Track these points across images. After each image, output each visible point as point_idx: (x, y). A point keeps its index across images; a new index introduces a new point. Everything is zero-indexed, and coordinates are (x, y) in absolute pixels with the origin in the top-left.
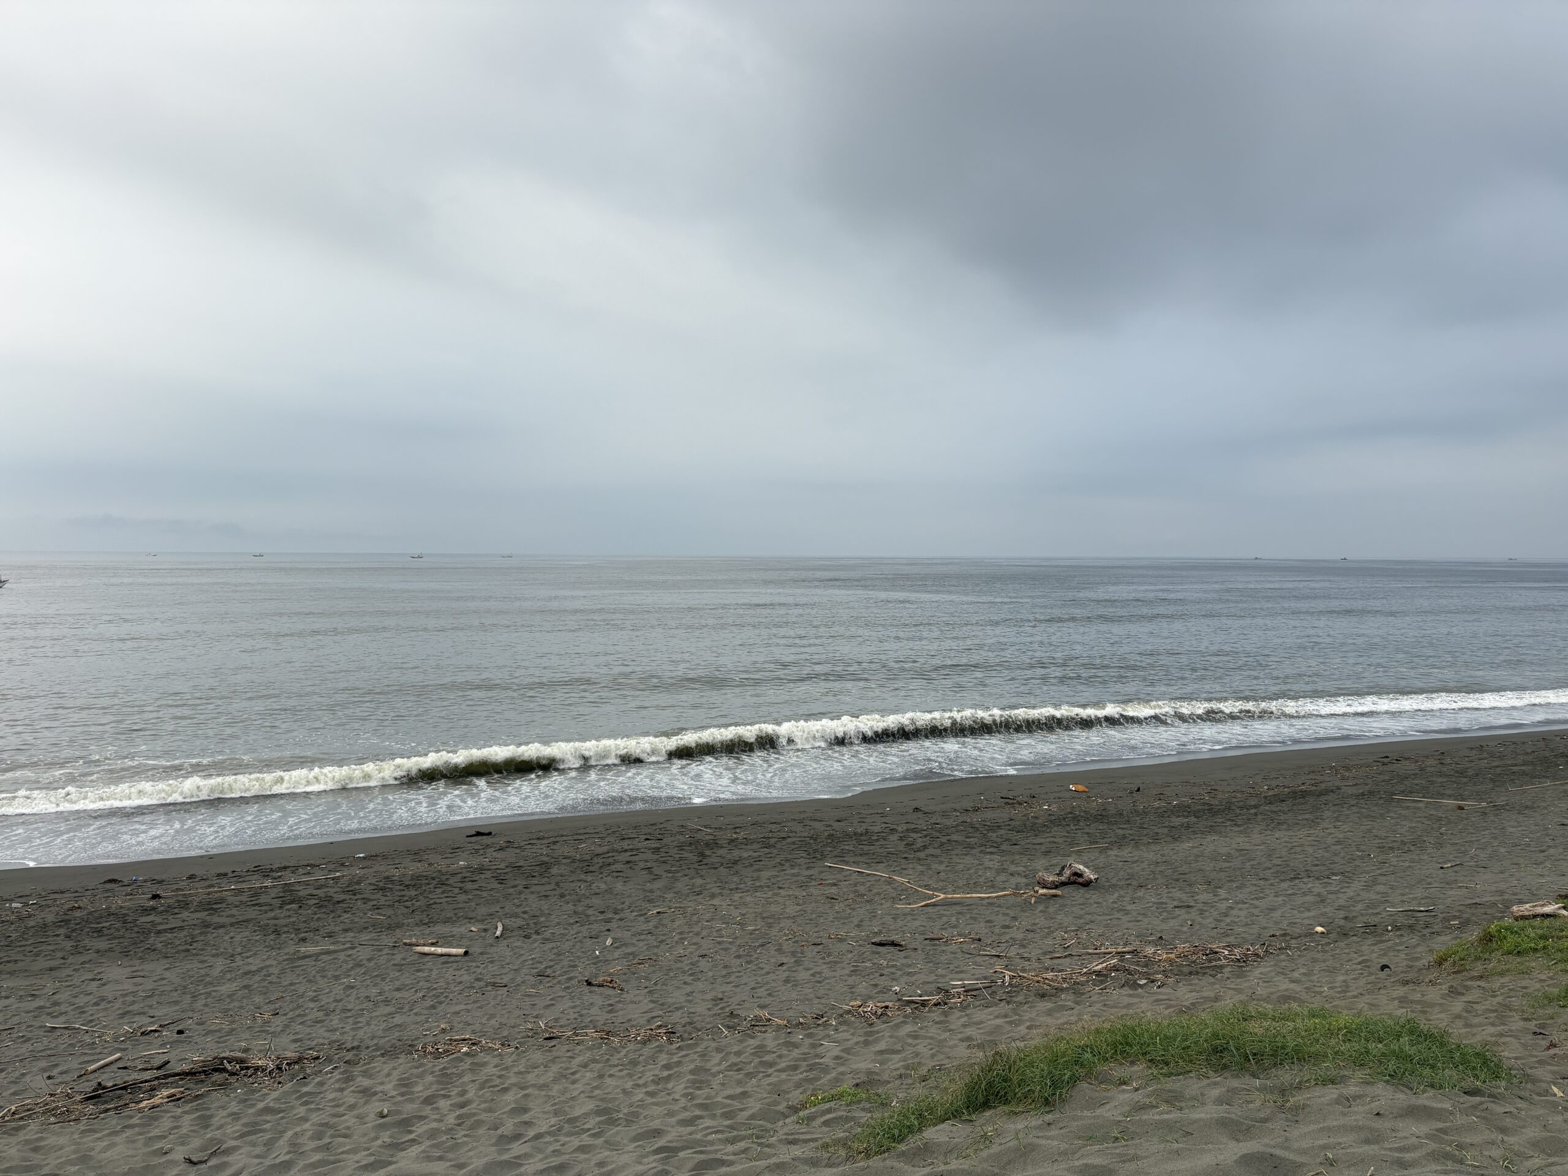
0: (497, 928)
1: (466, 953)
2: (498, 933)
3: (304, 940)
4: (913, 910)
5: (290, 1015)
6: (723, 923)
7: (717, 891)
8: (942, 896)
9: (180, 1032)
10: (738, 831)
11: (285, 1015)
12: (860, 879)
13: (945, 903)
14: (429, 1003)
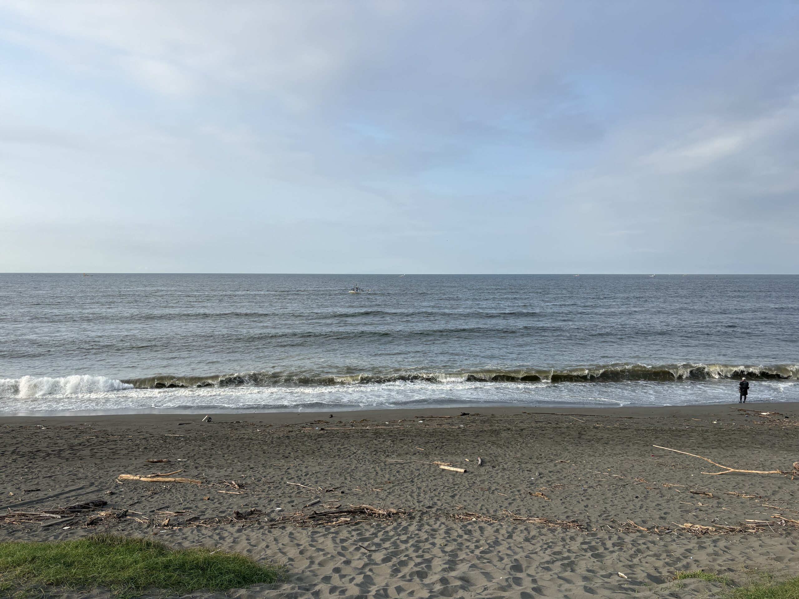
0: (478, 460)
1: (465, 471)
2: (479, 463)
4: (712, 476)
5: (388, 491)
6: (599, 471)
7: (591, 453)
8: (732, 470)
9: (342, 492)
10: (599, 422)
11: (386, 490)
12: (676, 455)
13: (733, 474)
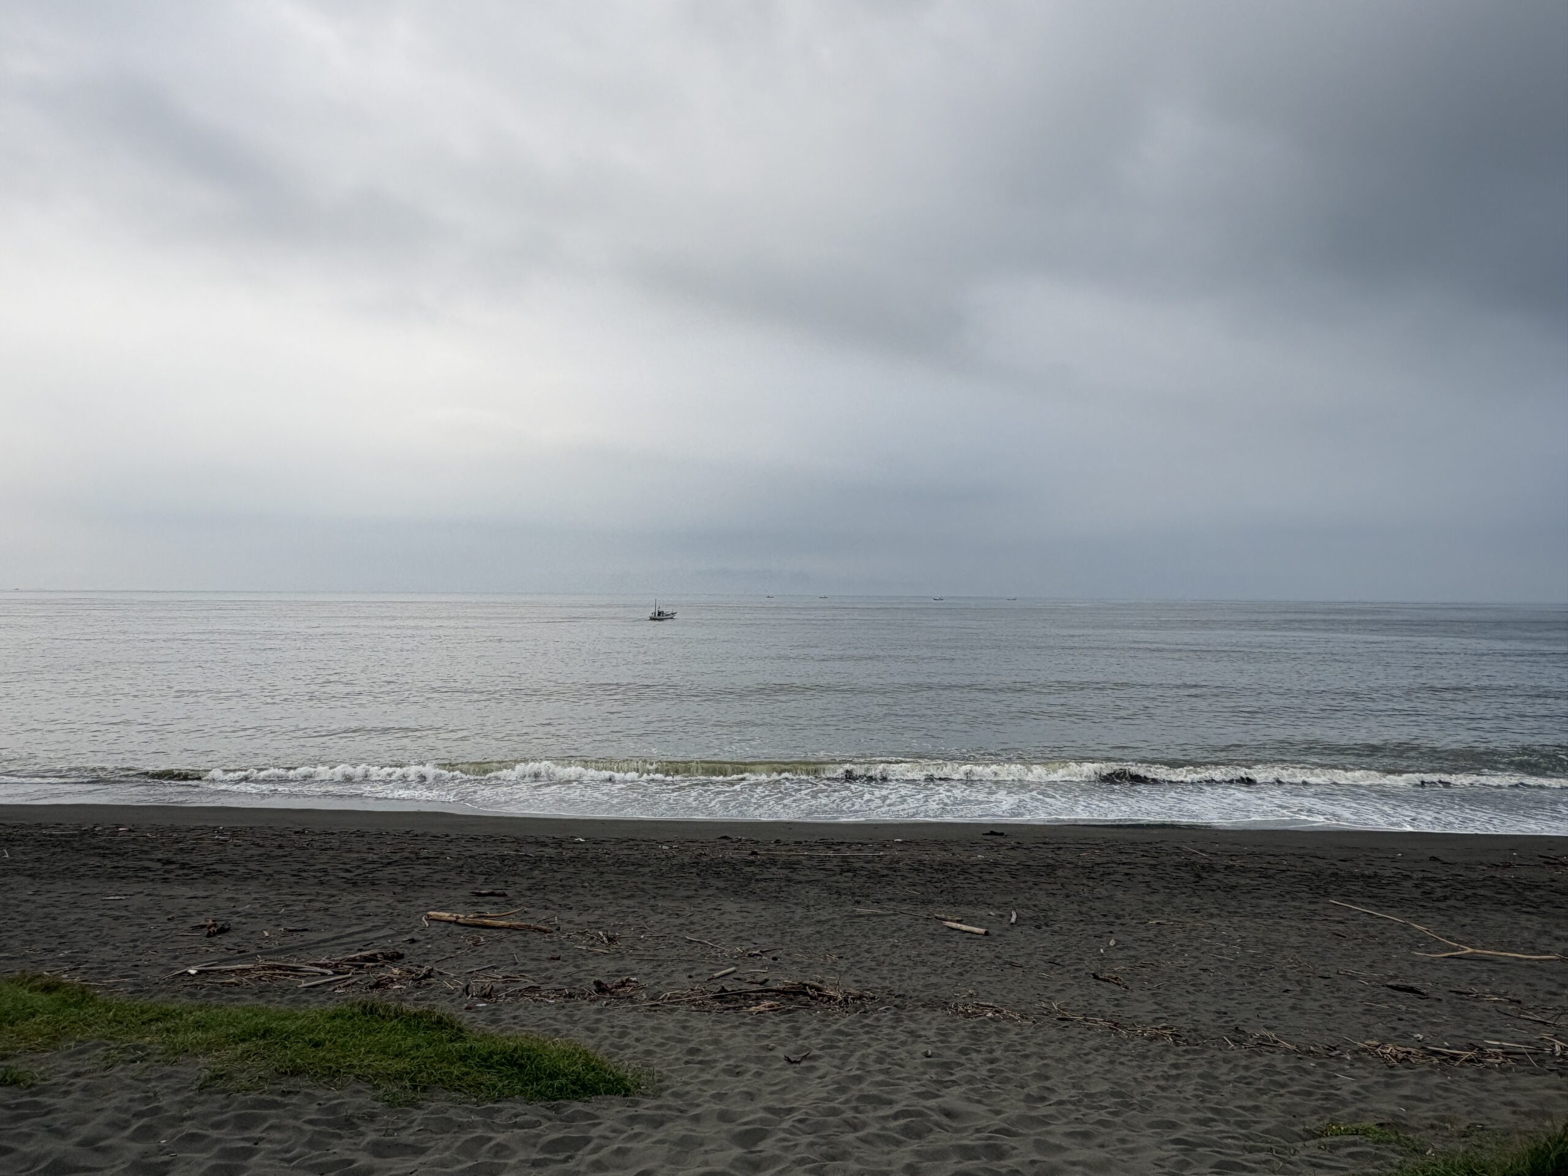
0: (1011, 915)
1: (986, 934)
2: (1013, 920)
3: (858, 902)
4: (1433, 959)
5: (852, 960)
6: (1223, 942)
7: (1215, 911)
8: (1470, 950)
9: (775, 959)
11: (847, 959)
13: (1474, 958)
14: (957, 970)
